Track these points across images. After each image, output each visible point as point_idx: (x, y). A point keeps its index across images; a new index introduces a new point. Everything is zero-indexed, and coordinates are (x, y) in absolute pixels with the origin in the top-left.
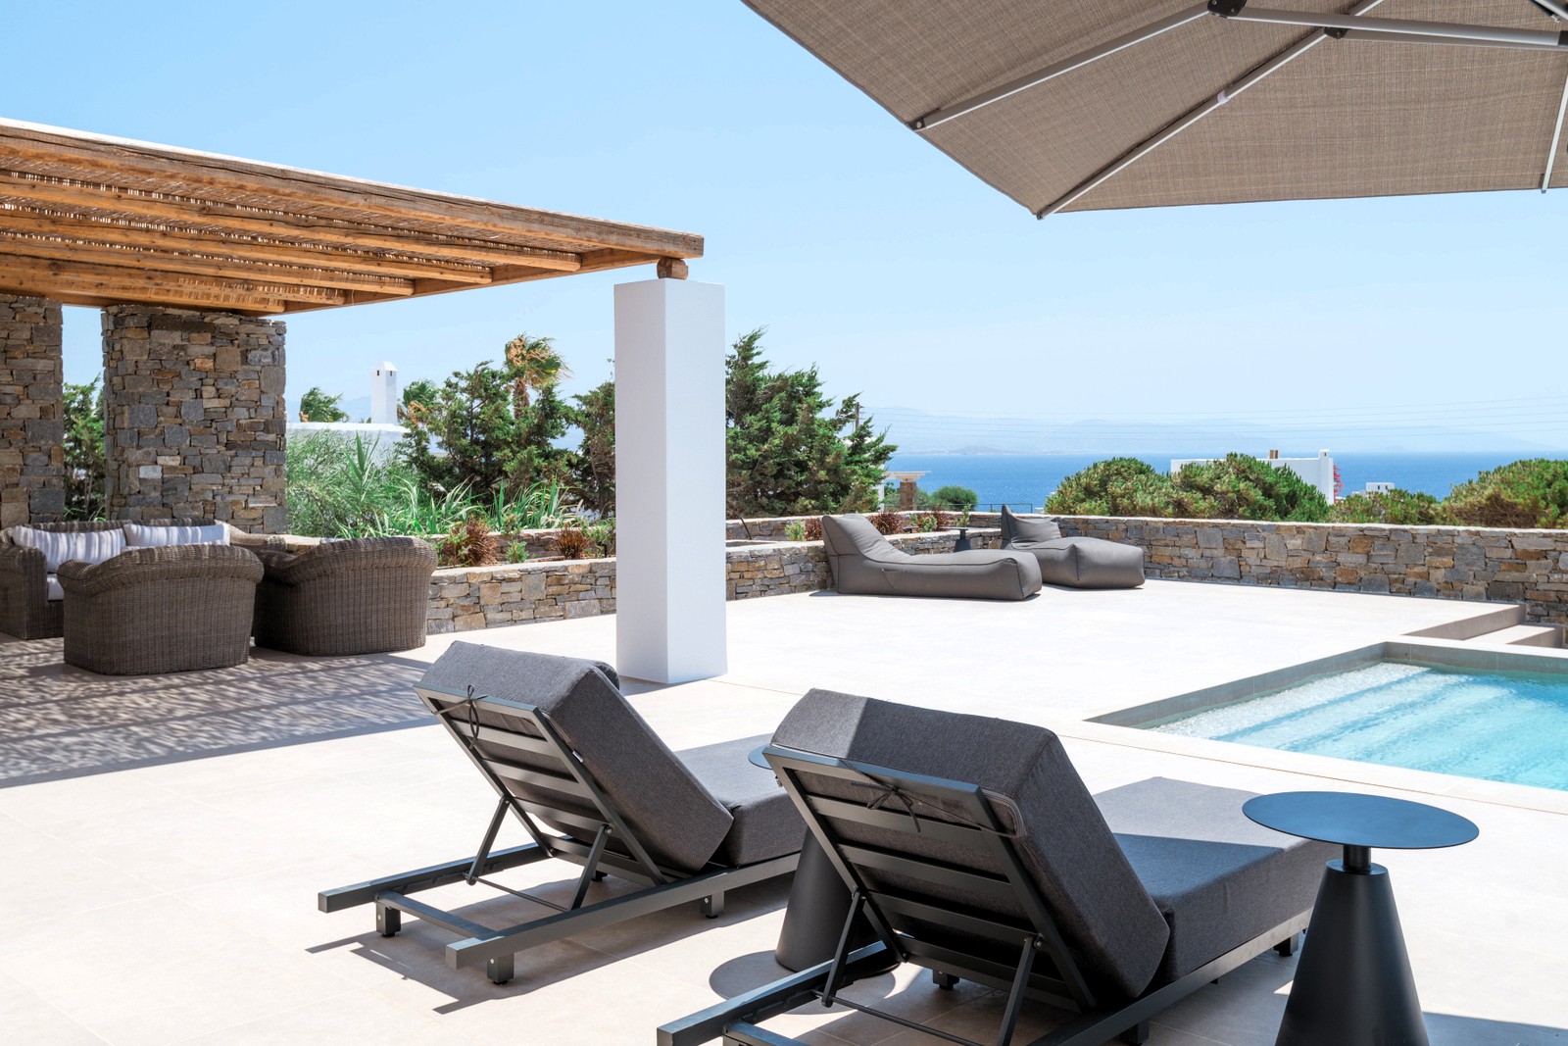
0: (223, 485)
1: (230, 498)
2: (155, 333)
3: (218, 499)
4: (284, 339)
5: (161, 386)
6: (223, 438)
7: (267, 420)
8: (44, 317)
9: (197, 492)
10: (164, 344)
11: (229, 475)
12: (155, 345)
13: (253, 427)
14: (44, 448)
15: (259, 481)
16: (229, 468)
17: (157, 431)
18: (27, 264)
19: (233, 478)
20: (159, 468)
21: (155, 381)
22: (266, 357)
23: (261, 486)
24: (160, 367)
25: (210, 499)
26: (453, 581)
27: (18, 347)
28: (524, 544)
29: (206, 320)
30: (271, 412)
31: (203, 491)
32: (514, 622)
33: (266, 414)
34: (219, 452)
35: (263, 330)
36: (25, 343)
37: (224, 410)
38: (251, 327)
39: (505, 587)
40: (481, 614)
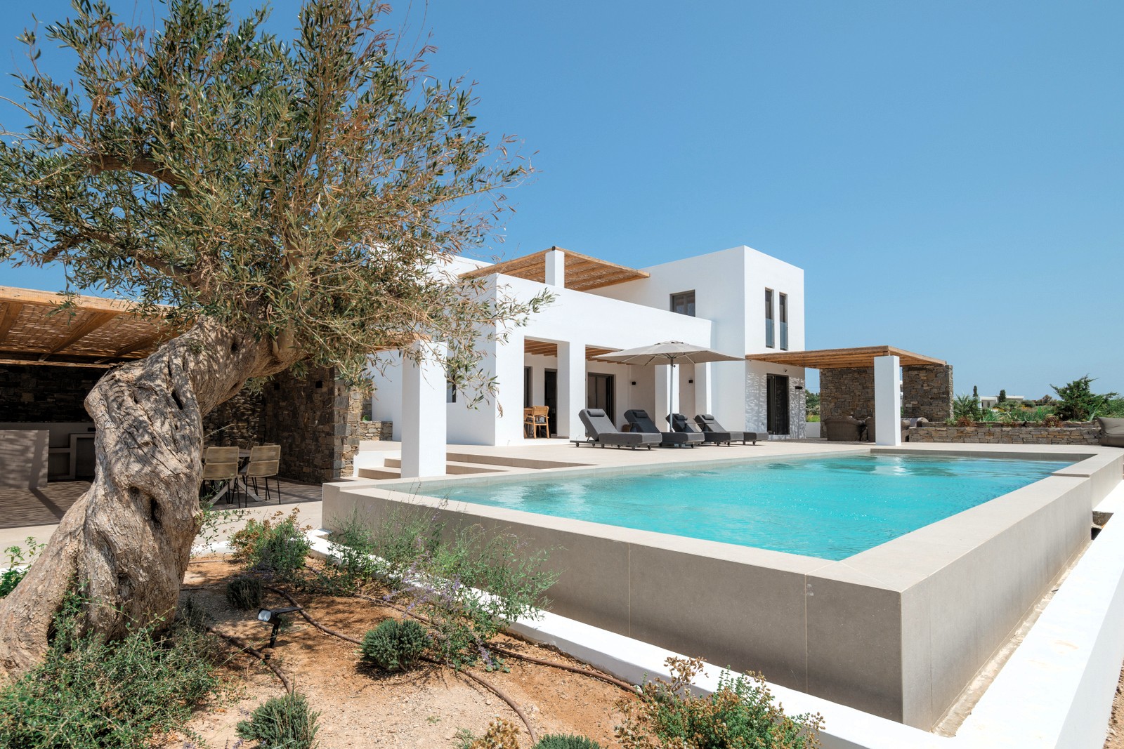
2: (913, 372)
6: (930, 397)
10: (915, 375)
12: (911, 375)
13: (940, 394)
16: (932, 404)
24: (913, 380)
34: (928, 400)
37: (930, 389)
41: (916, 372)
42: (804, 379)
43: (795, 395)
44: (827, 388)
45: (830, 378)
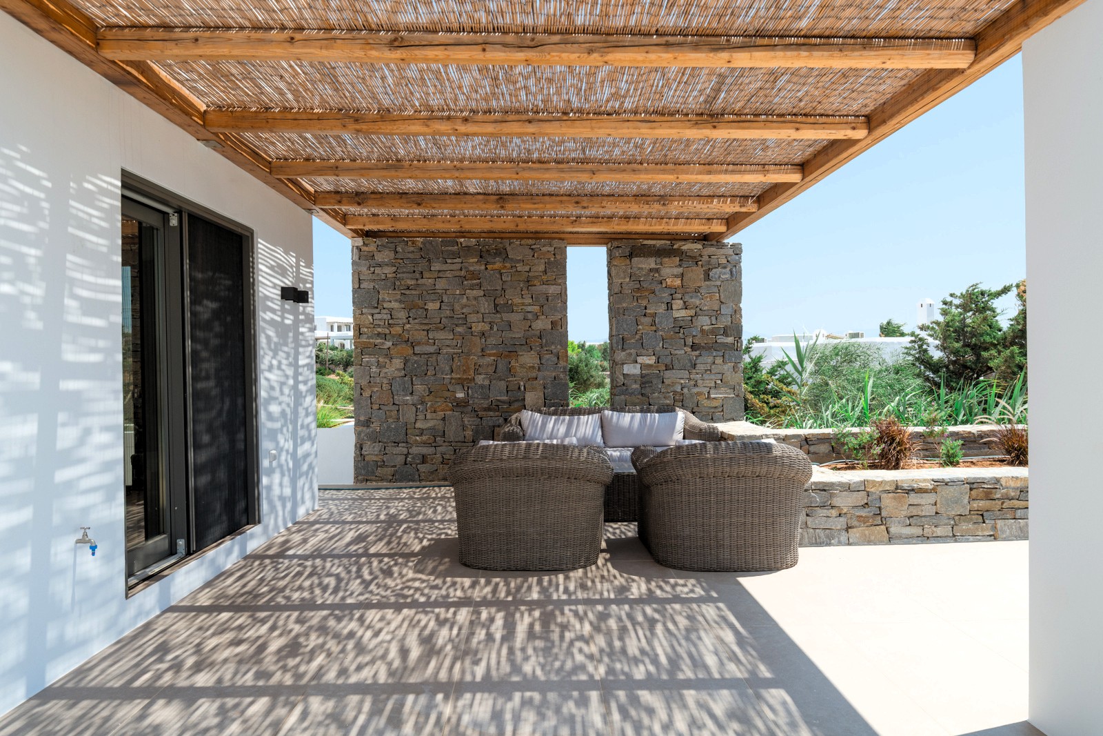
0: (690, 379)
1: (695, 390)
2: (635, 260)
3: (685, 390)
4: (740, 258)
5: (639, 301)
6: (689, 341)
7: (726, 326)
8: (554, 255)
9: (669, 385)
10: (642, 269)
11: (694, 371)
12: (635, 269)
13: (714, 332)
14: (554, 351)
15: (720, 376)
16: (694, 366)
17: (637, 337)
18: (480, 200)
19: (697, 374)
20: (639, 366)
21: (635, 298)
22: (725, 274)
23: (721, 380)
24: (638, 286)
25: (679, 390)
26: (848, 488)
27: (536, 277)
28: (960, 442)
29: (675, 247)
30: (730, 319)
31: (674, 384)
32: (925, 539)
33: (725, 321)
34: (686, 352)
35: (722, 251)
36: (541, 274)
37: (690, 318)
38: (712, 250)
39: (913, 498)
40: (883, 527)
41: (651, 263)
42: (309, 264)
43: (280, 328)
44: (378, 305)
45: (388, 270)
